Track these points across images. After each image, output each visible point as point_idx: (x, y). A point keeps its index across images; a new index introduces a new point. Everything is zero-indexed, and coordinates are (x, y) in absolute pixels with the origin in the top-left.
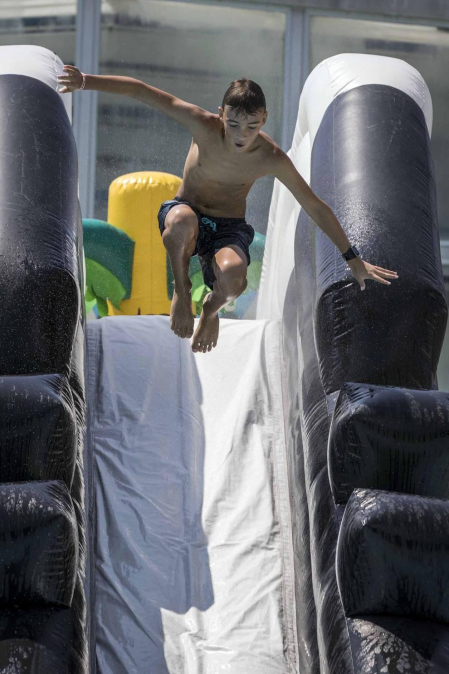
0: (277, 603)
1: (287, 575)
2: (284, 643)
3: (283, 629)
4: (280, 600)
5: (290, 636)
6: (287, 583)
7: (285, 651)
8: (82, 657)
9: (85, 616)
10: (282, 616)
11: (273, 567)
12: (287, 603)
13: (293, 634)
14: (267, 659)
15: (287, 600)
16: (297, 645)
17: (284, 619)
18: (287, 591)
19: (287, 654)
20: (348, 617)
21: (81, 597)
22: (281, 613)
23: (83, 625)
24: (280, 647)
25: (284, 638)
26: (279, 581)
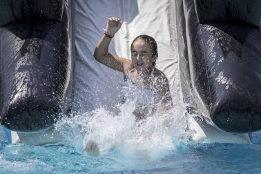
2: (171, 37)
3: (170, 29)
4: (168, 15)
5: (174, 33)
6: (172, 6)
7: (171, 41)
8: (67, 46)
12: (172, 17)
13: (175, 32)
15: (172, 15)
16: (177, 37)
17: (171, 24)
18: (172, 10)
20: (201, 23)
21: (67, 16)
22: (169, 22)
23: (68, 30)
24: (169, 39)
25: (171, 34)
26: (167, 5)
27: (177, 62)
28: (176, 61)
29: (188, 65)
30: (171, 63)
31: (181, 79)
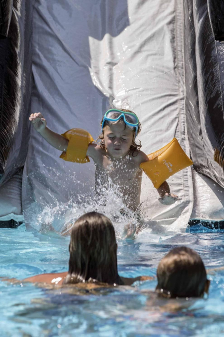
0: (170, 32)
1: (178, 11)
2: (174, 62)
3: (174, 50)
4: (172, 31)
5: (179, 57)
6: (178, 17)
7: (175, 68)
8: (16, 74)
9: (19, 43)
10: (174, 42)
11: (168, 6)
12: (178, 33)
13: (181, 55)
14: (161, 74)
15: (178, 30)
16: (184, 63)
17: (175, 44)
18: (178, 24)
19: (176, 69)
20: (217, 40)
21: (16, 29)
22: (173, 40)
23: (18, 51)
24: (171, 65)
25: (175, 58)
26: (172, 16)
27: (182, 99)
28: (181, 97)
29: (198, 103)
30: (174, 99)
31: (188, 123)
